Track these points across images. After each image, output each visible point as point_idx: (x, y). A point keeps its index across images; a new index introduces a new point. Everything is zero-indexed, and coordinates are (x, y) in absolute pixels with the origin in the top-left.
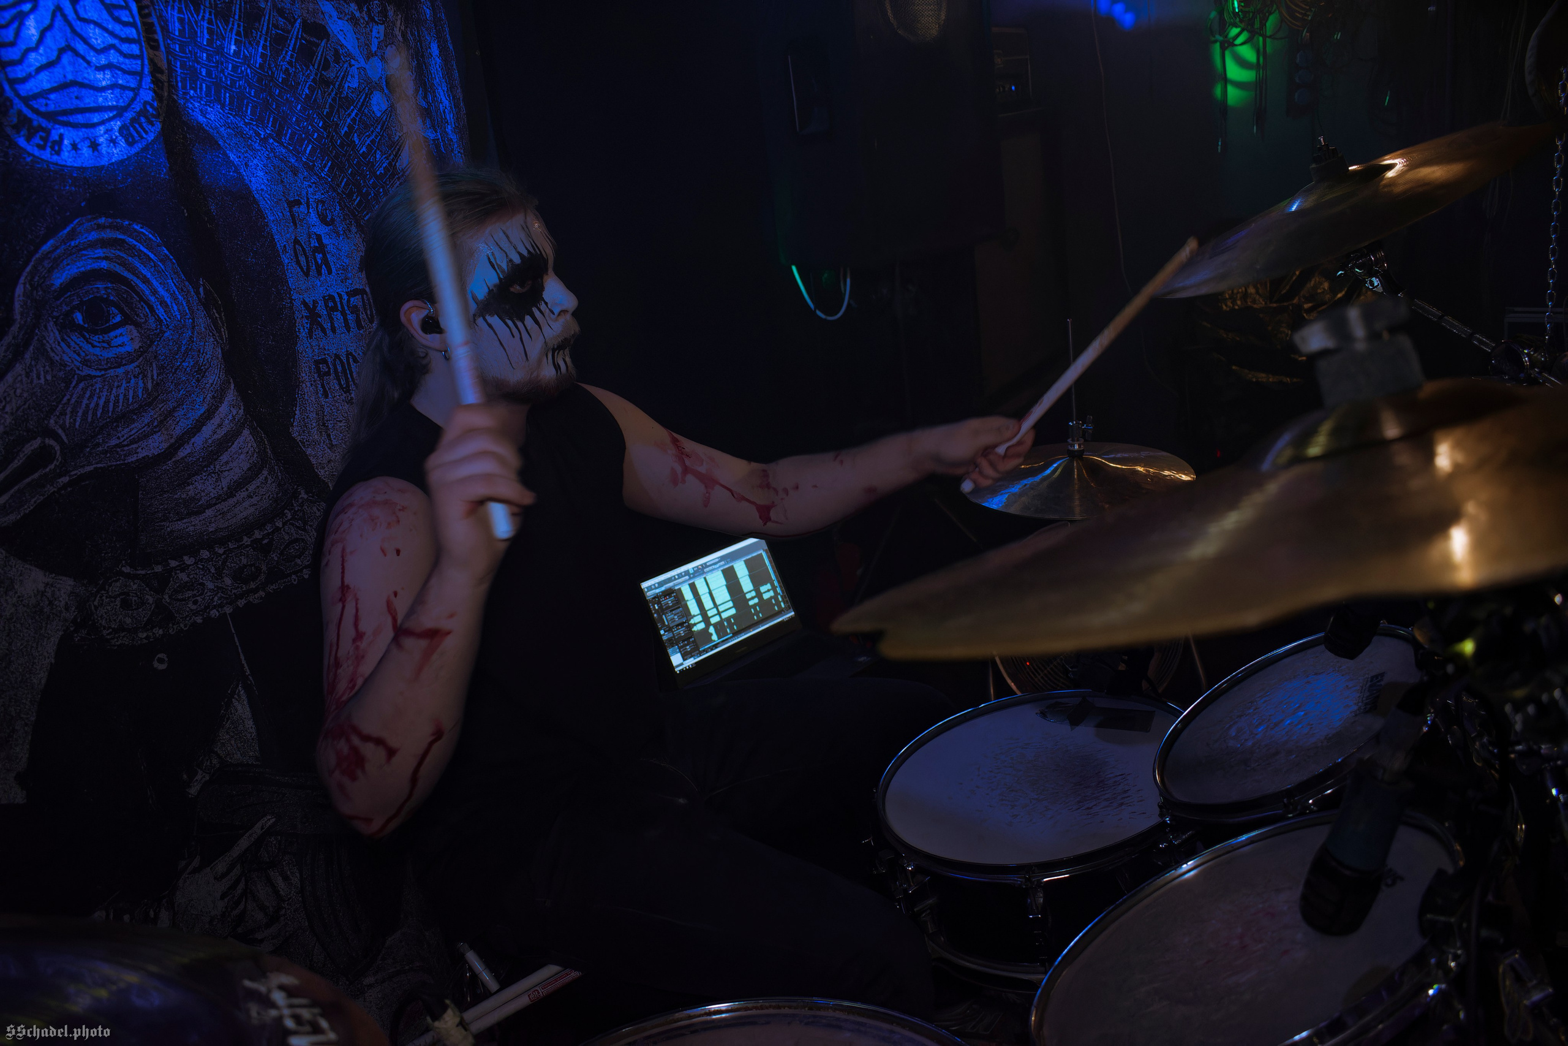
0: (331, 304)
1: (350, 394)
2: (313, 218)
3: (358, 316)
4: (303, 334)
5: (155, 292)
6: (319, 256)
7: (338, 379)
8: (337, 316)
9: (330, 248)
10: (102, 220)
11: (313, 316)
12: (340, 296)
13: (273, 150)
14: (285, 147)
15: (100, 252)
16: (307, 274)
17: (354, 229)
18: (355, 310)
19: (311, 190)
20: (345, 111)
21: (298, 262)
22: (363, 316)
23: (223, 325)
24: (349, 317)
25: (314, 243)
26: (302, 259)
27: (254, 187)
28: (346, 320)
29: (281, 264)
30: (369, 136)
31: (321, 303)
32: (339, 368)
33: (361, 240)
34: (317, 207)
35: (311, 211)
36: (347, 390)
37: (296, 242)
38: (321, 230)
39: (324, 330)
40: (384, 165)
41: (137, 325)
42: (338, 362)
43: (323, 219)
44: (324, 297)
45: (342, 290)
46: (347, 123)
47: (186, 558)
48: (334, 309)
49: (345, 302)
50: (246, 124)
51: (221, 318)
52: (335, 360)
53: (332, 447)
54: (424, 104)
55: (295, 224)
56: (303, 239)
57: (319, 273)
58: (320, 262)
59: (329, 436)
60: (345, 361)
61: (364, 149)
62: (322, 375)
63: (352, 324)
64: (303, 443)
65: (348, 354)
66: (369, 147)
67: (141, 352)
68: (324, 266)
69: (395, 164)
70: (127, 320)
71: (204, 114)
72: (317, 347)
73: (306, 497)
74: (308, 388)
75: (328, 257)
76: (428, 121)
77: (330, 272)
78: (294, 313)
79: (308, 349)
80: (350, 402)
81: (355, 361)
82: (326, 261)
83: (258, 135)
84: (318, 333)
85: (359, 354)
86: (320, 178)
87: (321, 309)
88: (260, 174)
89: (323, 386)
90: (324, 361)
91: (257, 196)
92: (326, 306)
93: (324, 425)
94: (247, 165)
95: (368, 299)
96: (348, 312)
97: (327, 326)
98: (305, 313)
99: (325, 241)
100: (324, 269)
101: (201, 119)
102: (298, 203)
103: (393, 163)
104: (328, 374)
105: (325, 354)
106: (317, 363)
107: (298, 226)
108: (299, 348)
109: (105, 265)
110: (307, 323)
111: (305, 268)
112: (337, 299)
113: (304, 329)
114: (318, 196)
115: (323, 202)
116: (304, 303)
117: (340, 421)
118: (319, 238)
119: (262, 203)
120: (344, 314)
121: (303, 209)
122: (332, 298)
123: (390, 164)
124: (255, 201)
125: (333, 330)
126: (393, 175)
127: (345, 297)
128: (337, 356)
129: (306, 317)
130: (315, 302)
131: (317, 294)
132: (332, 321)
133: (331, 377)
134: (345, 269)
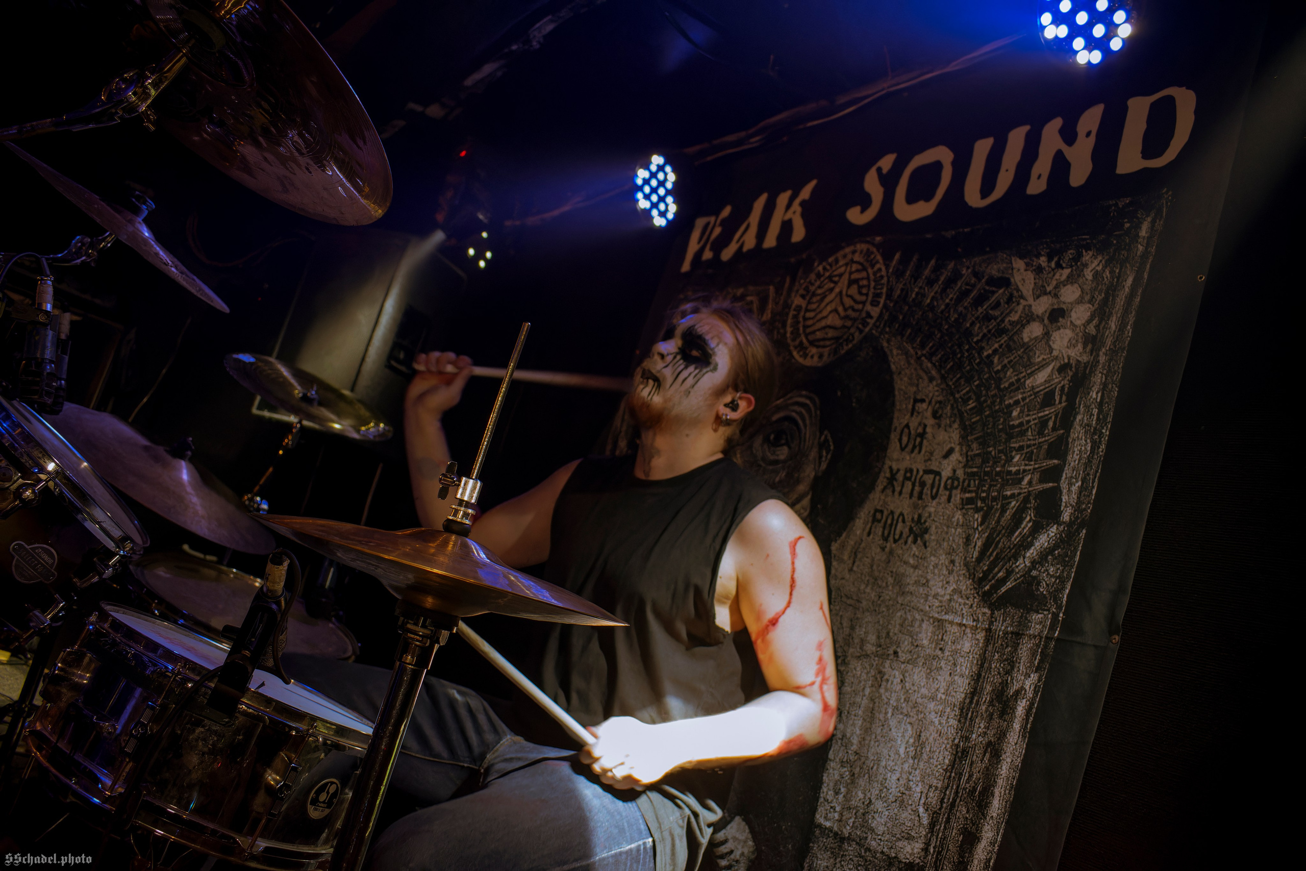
0: (908, 475)
1: (887, 543)
2: (929, 413)
3: (923, 490)
5: (805, 434)
6: (918, 440)
7: (884, 528)
8: (909, 485)
9: (929, 436)
10: (804, 393)
11: (892, 478)
12: (918, 471)
13: (921, 365)
14: (931, 363)
15: (797, 408)
16: (902, 449)
17: (956, 426)
18: (923, 484)
19: (937, 393)
20: (996, 338)
21: (900, 440)
22: (927, 490)
23: (826, 460)
24: (917, 489)
25: (920, 430)
26: (905, 439)
27: (897, 387)
28: (913, 490)
29: (888, 438)
30: (1007, 358)
31: (902, 472)
32: (889, 521)
33: (958, 436)
34: (936, 404)
35: (930, 407)
36: (886, 539)
37: (907, 426)
38: (930, 422)
39: (893, 491)
40: (1011, 381)
41: (790, 447)
42: (890, 517)
43: (935, 415)
44: (906, 468)
45: (921, 467)
46: (993, 348)
48: (909, 479)
49: (919, 477)
50: (913, 348)
51: (826, 456)
52: (889, 515)
53: (851, 570)
54: (1094, 332)
55: (912, 415)
56: (913, 425)
57: (912, 451)
58: (917, 443)
59: (854, 562)
60: (896, 517)
61: (999, 368)
62: (875, 520)
63: (916, 494)
64: (835, 556)
65: (901, 514)
66: (1005, 366)
67: (784, 462)
68: (918, 448)
69: (1025, 381)
70: (787, 444)
71: (888, 341)
74: (860, 524)
75: (925, 441)
76: (1090, 347)
77: (920, 452)
78: (879, 473)
79: (876, 499)
80: (883, 549)
81: (904, 521)
82: (921, 444)
83: (917, 353)
84: (889, 492)
85: (908, 518)
86: (948, 385)
87: (900, 477)
88: (906, 379)
89: (871, 529)
90: (882, 512)
91: (897, 393)
93: (855, 553)
94: (900, 373)
95: (940, 481)
96: (917, 484)
97: (898, 489)
98: (888, 475)
99: (928, 430)
100: (916, 451)
101: (885, 344)
102: (923, 401)
103: (1022, 380)
104: (879, 521)
106: (876, 511)
107: (914, 416)
108: (871, 496)
109: (794, 414)
110: (885, 482)
111: (903, 446)
112: (915, 473)
114: (939, 399)
115: (940, 402)
116: (891, 468)
117: (867, 557)
118: (925, 426)
119: (898, 398)
120: (914, 485)
121: (924, 405)
122: (911, 471)
123: (1018, 380)
124: (894, 396)
125: (900, 493)
126: (1018, 389)
127: (921, 473)
128: (892, 513)
129: (888, 478)
130: (898, 470)
131: (903, 465)
132: (903, 486)
133: (880, 525)
134: (931, 454)
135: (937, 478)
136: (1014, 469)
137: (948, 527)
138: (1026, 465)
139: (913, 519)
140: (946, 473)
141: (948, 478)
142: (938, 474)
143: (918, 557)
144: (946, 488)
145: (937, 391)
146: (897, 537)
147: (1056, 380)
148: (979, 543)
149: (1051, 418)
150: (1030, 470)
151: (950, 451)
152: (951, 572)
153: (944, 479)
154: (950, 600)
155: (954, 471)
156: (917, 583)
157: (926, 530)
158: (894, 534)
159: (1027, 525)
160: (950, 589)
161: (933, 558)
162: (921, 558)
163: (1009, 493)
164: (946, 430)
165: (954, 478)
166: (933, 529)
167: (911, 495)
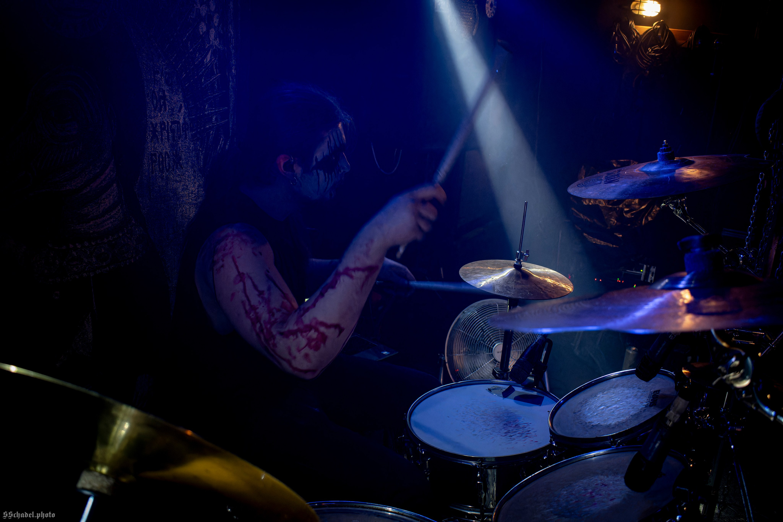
0: (163, 126)
2: (163, 81)
4: (149, 139)
6: (162, 101)
7: (160, 165)
8: (165, 133)
9: (168, 98)
12: (168, 123)
16: (155, 109)
17: (180, 90)
18: (173, 131)
19: (164, 67)
21: (153, 102)
22: (176, 135)
25: (161, 94)
26: (155, 101)
30: (195, 44)
31: (159, 125)
32: (161, 160)
33: (182, 96)
34: (166, 76)
35: (163, 77)
36: (162, 171)
37: (154, 92)
38: (166, 88)
39: (158, 139)
40: (199, 60)
42: (161, 156)
43: (167, 82)
44: (160, 122)
45: (169, 120)
46: (187, 36)
47: (77, 244)
48: (164, 129)
49: (169, 126)
52: (159, 155)
53: (150, 199)
54: (221, 32)
56: (157, 91)
57: (161, 110)
58: (162, 104)
59: (150, 193)
60: (164, 156)
61: (192, 50)
62: (153, 162)
63: (171, 138)
65: (166, 153)
69: (204, 61)
72: (153, 147)
73: (134, 222)
75: (166, 102)
76: (222, 41)
77: (166, 110)
80: (162, 178)
82: (164, 103)
84: (155, 140)
85: (171, 154)
86: (170, 61)
87: (158, 128)
88: (144, 55)
89: (152, 167)
90: (155, 155)
92: (161, 127)
93: (149, 187)
96: (170, 132)
97: (160, 137)
99: (166, 93)
100: (163, 108)
104: (155, 161)
105: (156, 151)
106: (152, 155)
107: (156, 84)
110: (151, 134)
111: (155, 106)
112: (166, 124)
113: (149, 137)
114: (167, 71)
115: (169, 74)
116: (152, 123)
117: (156, 187)
118: (164, 92)
120: (168, 133)
121: (159, 75)
122: (164, 123)
123: (201, 60)
125: (162, 140)
126: (202, 66)
127: (170, 124)
128: (161, 154)
129: (151, 131)
130: (156, 124)
131: (158, 120)
132: (162, 135)
133: (157, 164)
134: (172, 110)
135: (179, 125)
136: (206, 113)
137: (189, 153)
138: (211, 110)
139: (173, 154)
140: (181, 121)
141: (183, 124)
142: (178, 123)
143: (180, 175)
144: (183, 131)
145: (164, 65)
146: (168, 168)
147: (213, 60)
148: (202, 157)
149: (215, 81)
150: (214, 113)
151: (181, 107)
152: (195, 177)
153: (181, 125)
154: (198, 191)
155: (184, 118)
156: (183, 190)
157: (180, 158)
158: (166, 167)
159: (222, 143)
160: (196, 185)
161: (186, 173)
162: (182, 176)
163: (208, 127)
164: (177, 94)
165: (185, 123)
166: (183, 157)
167: (168, 140)
